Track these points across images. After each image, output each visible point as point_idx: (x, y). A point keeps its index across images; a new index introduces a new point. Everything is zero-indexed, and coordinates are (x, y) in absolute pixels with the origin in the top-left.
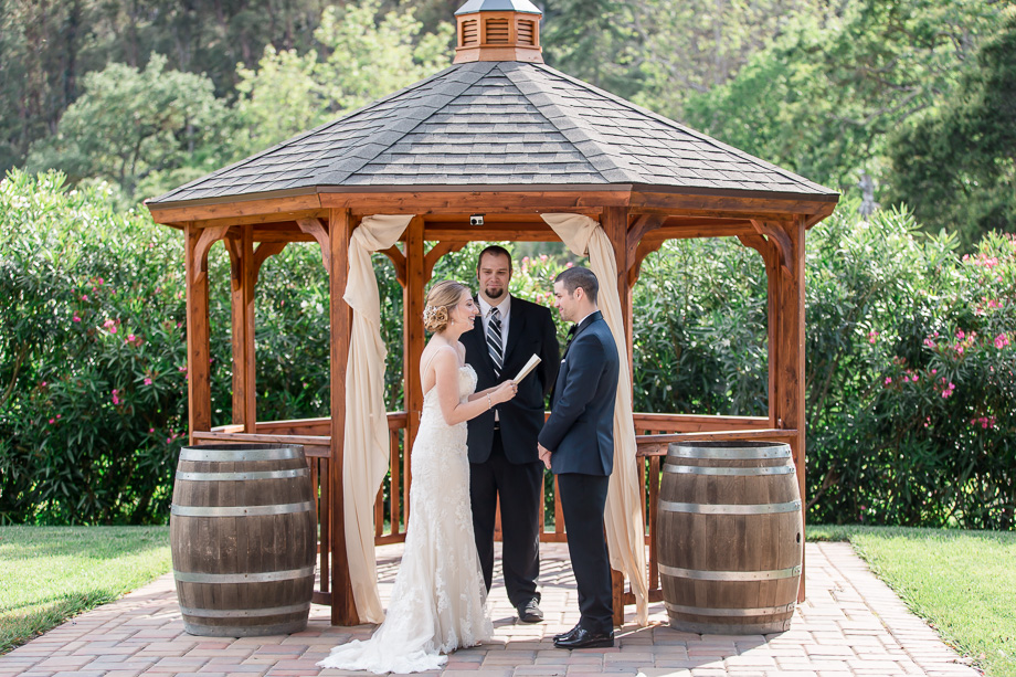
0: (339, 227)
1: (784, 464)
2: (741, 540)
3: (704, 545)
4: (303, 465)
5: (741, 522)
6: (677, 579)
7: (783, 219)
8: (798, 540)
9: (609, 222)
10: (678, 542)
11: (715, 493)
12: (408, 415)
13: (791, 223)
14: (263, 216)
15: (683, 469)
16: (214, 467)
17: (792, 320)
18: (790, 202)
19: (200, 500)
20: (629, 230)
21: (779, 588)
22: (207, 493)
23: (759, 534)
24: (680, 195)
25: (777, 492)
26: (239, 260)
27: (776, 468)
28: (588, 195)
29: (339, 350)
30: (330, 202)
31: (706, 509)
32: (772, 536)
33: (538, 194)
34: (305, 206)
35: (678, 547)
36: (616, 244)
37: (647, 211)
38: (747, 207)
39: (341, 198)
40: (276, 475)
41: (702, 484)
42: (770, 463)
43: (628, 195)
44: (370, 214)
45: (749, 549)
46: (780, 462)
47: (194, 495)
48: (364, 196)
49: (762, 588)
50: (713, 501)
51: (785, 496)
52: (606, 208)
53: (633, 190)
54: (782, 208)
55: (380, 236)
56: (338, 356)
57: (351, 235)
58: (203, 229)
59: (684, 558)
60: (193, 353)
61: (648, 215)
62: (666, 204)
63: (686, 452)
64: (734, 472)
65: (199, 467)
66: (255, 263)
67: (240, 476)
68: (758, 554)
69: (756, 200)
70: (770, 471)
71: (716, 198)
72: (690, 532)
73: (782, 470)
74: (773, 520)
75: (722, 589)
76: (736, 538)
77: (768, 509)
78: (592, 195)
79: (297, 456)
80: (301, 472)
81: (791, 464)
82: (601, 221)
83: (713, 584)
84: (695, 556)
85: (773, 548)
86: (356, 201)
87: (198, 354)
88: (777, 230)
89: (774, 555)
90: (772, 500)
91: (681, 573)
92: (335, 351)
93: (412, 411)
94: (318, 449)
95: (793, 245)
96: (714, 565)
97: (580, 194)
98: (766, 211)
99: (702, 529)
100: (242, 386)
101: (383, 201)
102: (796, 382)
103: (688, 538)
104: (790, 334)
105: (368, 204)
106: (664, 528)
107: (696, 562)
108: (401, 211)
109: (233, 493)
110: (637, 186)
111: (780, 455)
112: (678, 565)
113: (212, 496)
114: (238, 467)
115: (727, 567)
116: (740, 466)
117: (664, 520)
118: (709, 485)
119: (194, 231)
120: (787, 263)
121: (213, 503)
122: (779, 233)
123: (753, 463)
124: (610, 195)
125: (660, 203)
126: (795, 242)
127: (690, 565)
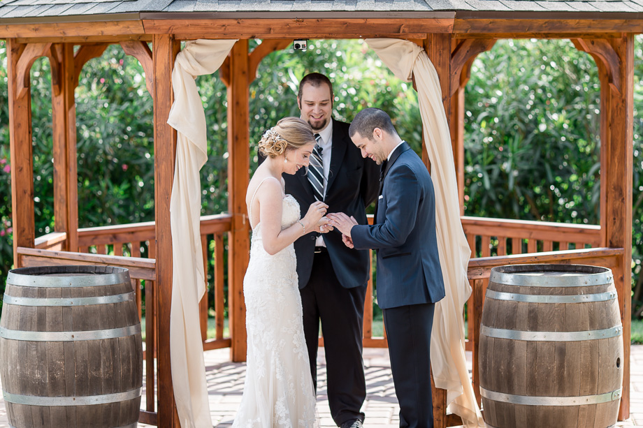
0: (163, 52)
1: (605, 291)
2: (561, 366)
3: (525, 371)
4: (128, 289)
5: (561, 349)
6: (498, 404)
7: (611, 38)
8: (618, 365)
9: (433, 48)
10: (498, 368)
11: (535, 320)
12: (232, 219)
13: (619, 40)
14: (87, 37)
15: (505, 296)
16: (42, 293)
17: (619, 138)
18: (617, 21)
19: (29, 324)
20: (453, 55)
21: (598, 413)
22: (35, 318)
23: (579, 361)
24: (504, 20)
25: (597, 319)
26: (59, 65)
27: (597, 295)
28: (411, 22)
29: (163, 174)
30: (154, 28)
31: (528, 336)
32: (592, 362)
33: (362, 21)
34: (128, 31)
35: (498, 372)
36: (440, 69)
37: (472, 35)
38: (573, 28)
39: (164, 24)
40: (102, 300)
41: (523, 311)
42: (590, 290)
43: (452, 22)
44: (193, 39)
45: (569, 375)
46: (600, 289)
47: (22, 319)
48: (187, 22)
49: (581, 413)
50: (534, 328)
51: (605, 322)
52: (429, 35)
53: (457, 17)
54: (610, 27)
55: (203, 60)
56: (162, 181)
57: (174, 59)
58: (25, 45)
59: (505, 382)
60: (16, 169)
61: (473, 40)
62: (490, 30)
63: (509, 279)
64: (556, 299)
65: (27, 292)
66: (76, 67)
67: (67, 302)
68: (578, 380)
69: (583, 21)
70: (591, 298)
71: (541, 21)
72: (511, 358)
73: (602, 297)
74: (593, 347)
75: (541, 414)
76: (556, 364)
77: (587, 336)
78: (416, 22)
79: (122, 281)
80: (126, 297)
81: (613, 290)
82: (425, 47)
83: (532, 409)
84: (516, 381)
85: (592, 373)
86: (179, 26)
87: (21, 170)
88: (605, 48)
89: (593, 380)
90: (592, 327)
91: (502, 397)
92: (159, 175)
93: (236, 214)
94: (143, 271)
95: (621, 62)
96: (534, 390)
97: (403, 21)
98: (593, 31)
99: (523, 355)
100: (63, 193)
101: (206, 27)
102: (623, 201)
103: (509, 364)
104: (618, 152)
105: (191, 30)
106: (485, 353)
107: (516, 387)
108: (225, 36)
109: (60, 319)
110: (461, 14)
111: (600, 282)
112: (499, 390)
113: (40, 321)
114: (65, 293)
115: (547, 392)
116: (561, 294)
117: (486, 345)
118: (530, 312)
119: (16, 46)
120: (616, 81)
121: (41, 327)
122: (607, 51)
123: (572, 291)
124: (434, 22)
125: (484, 29)
126: (624, 59)
127: (510, 391)
